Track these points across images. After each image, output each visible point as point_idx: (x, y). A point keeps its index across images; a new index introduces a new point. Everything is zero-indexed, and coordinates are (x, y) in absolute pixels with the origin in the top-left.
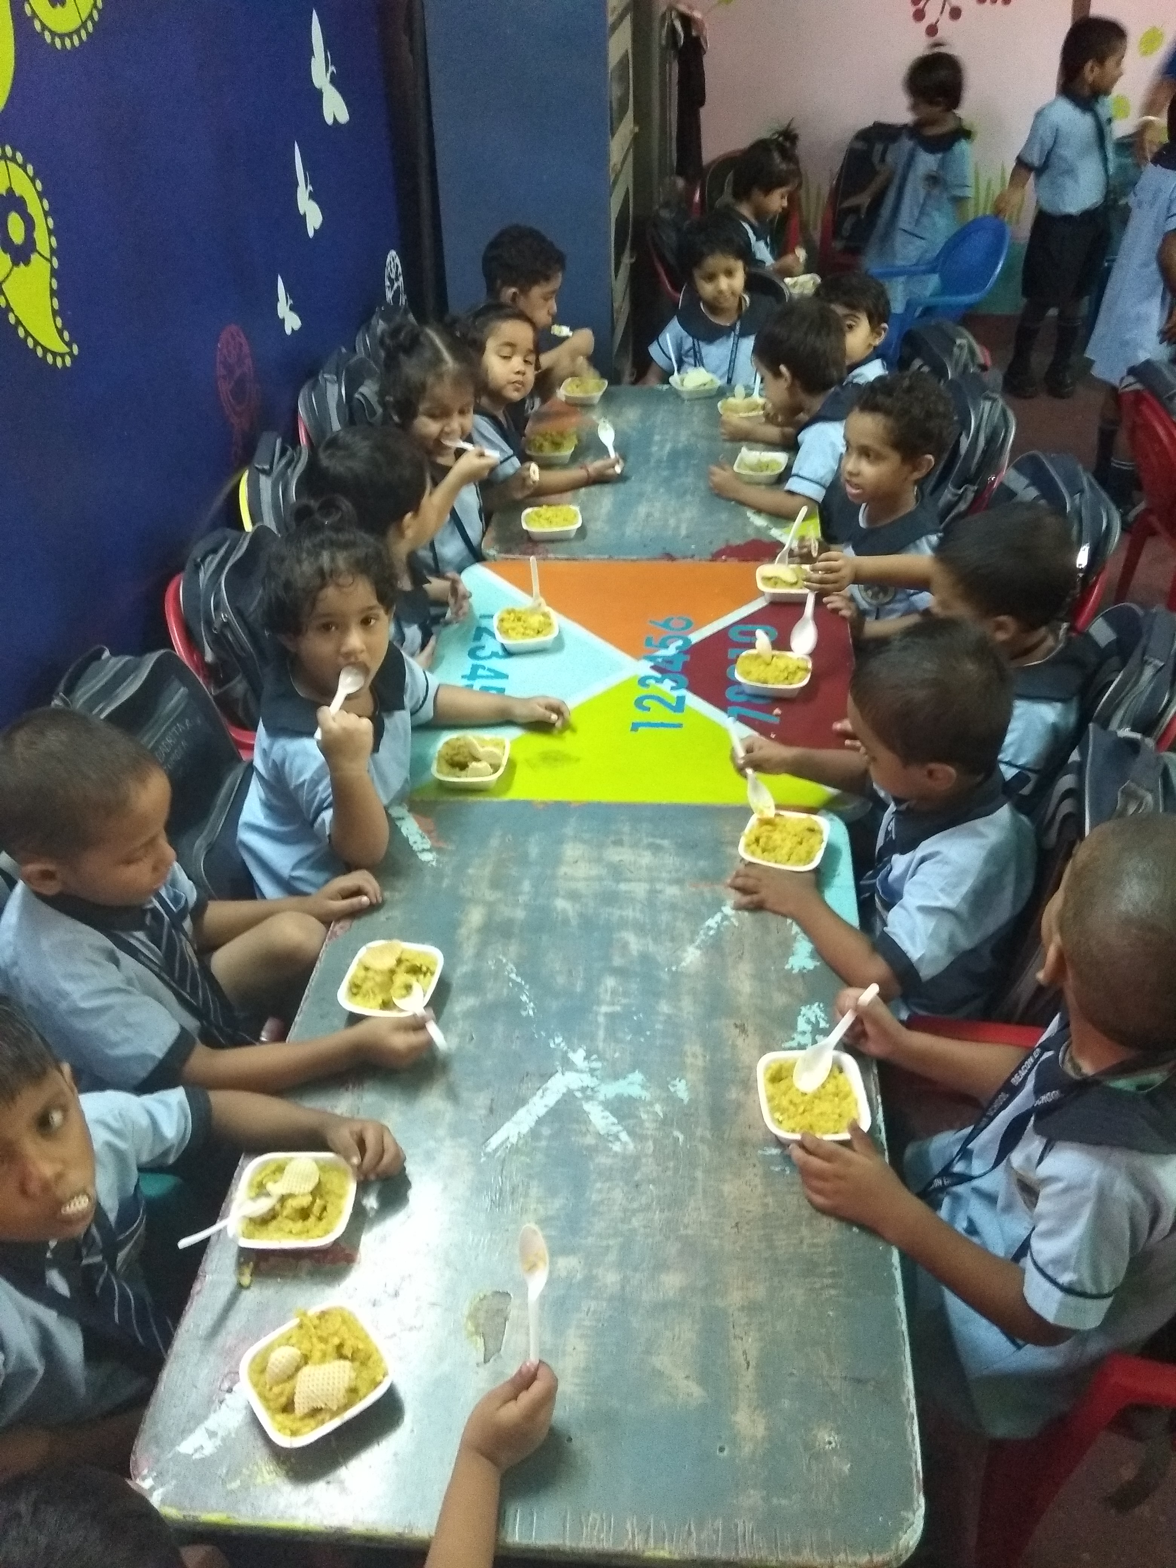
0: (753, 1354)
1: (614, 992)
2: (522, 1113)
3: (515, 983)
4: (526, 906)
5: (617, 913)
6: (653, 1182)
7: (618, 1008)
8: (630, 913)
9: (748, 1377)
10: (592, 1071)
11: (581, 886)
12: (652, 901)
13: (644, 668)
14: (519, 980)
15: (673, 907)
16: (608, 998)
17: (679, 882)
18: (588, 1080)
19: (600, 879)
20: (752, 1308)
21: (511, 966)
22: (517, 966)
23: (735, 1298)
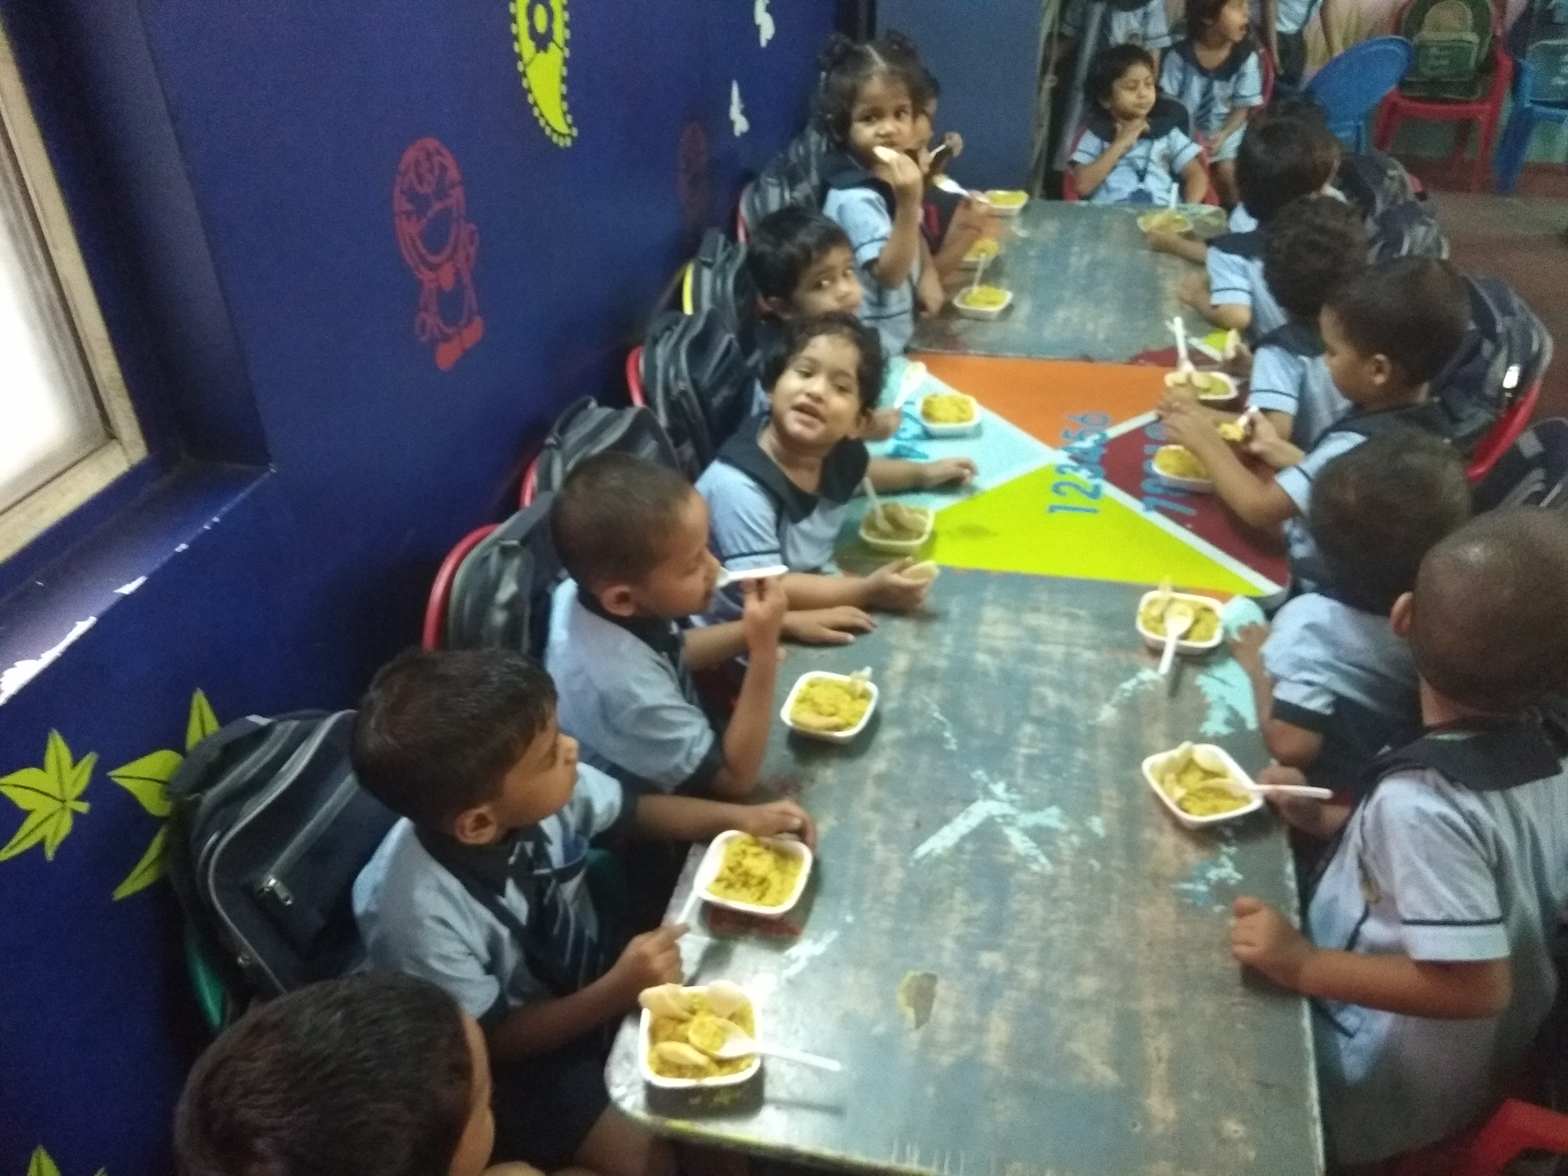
0: (1165, 1053)
1: (1032, 738)
2: (946, 830)
3: (940, 723)
4: (948, 657)
5: (1034, 670)
6: (1071, 899)
7: (1035, 751)
8: (1047, 671)
9: (1160, 1070)
10: (1012, 802)
11: (1000, 644)
12: (1068, 663)
13: (1061, 457)
14: (941, 718)
15: (1089, 669)
16: (1025, 741)
17: (1095, 648)
18: (1007, 809)
19: (1018, 639)
20: (1163, 1014)
21: (934, 706)
22: (940, 706)
23: (1148, 1003)
